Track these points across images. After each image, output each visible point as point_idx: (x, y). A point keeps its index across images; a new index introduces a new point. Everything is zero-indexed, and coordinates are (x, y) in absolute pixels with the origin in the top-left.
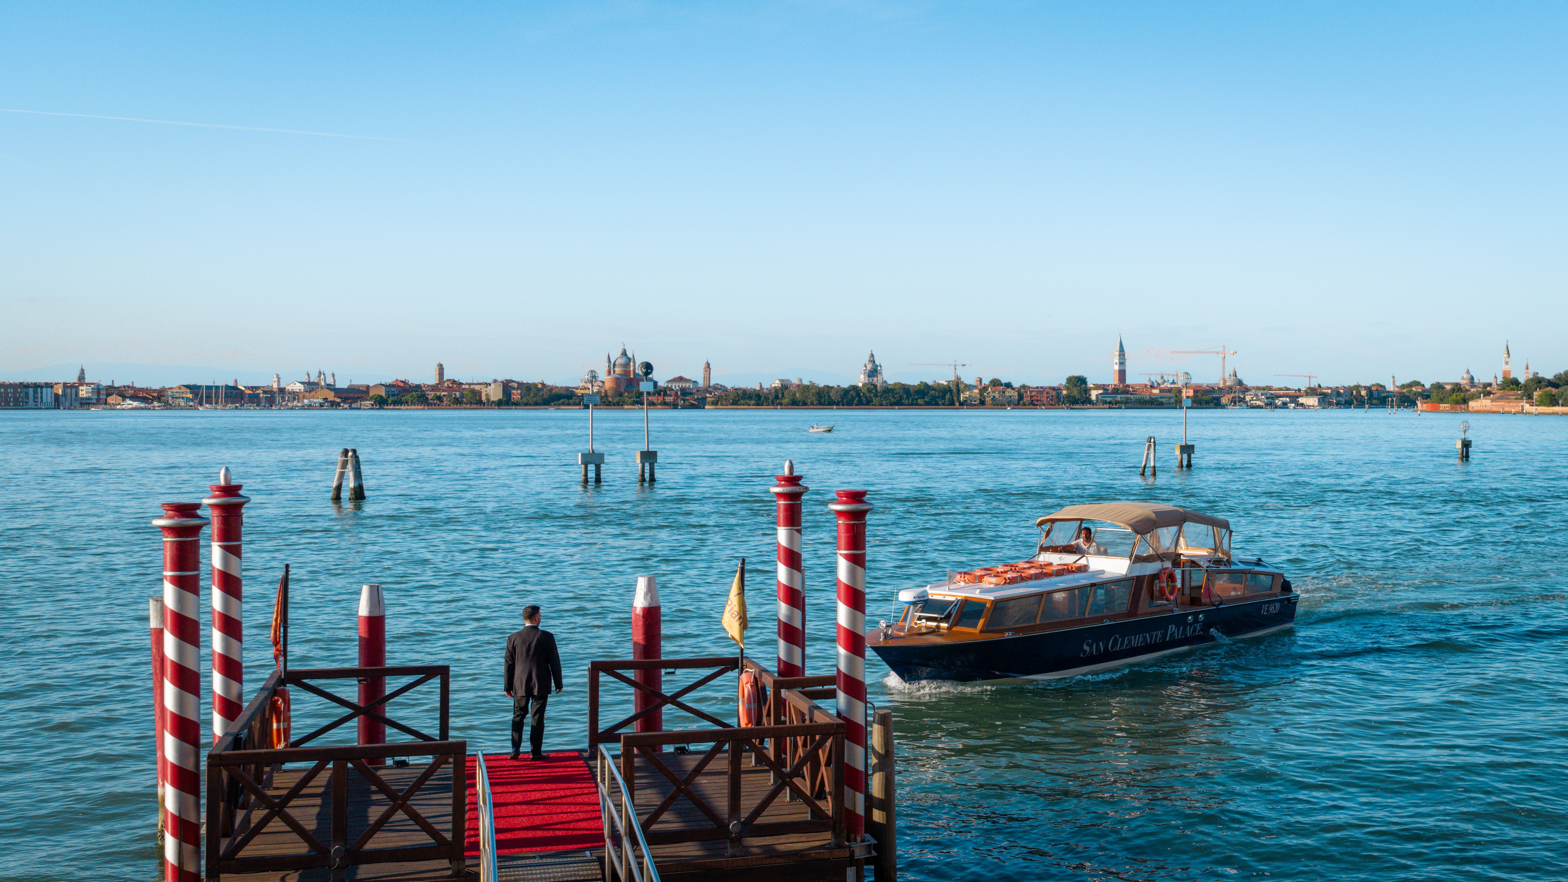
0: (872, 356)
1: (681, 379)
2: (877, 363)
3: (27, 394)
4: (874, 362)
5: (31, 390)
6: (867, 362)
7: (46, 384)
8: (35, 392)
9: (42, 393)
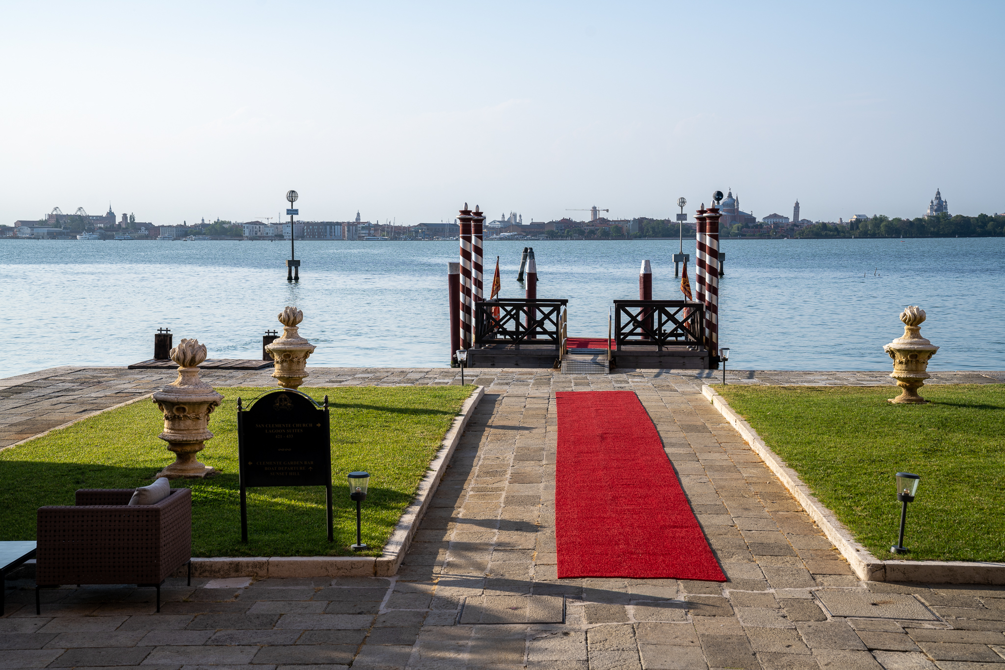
0: (938, 193)
1: (775, 216)
2: (943, 199)
3: (326, 229)
4: (940, 198)
5: (328, 227)
6: (934, 199)
7: (337, 222)
8: (331, 228)
9: (334, 229)
